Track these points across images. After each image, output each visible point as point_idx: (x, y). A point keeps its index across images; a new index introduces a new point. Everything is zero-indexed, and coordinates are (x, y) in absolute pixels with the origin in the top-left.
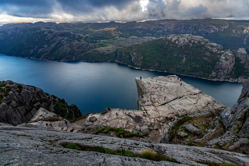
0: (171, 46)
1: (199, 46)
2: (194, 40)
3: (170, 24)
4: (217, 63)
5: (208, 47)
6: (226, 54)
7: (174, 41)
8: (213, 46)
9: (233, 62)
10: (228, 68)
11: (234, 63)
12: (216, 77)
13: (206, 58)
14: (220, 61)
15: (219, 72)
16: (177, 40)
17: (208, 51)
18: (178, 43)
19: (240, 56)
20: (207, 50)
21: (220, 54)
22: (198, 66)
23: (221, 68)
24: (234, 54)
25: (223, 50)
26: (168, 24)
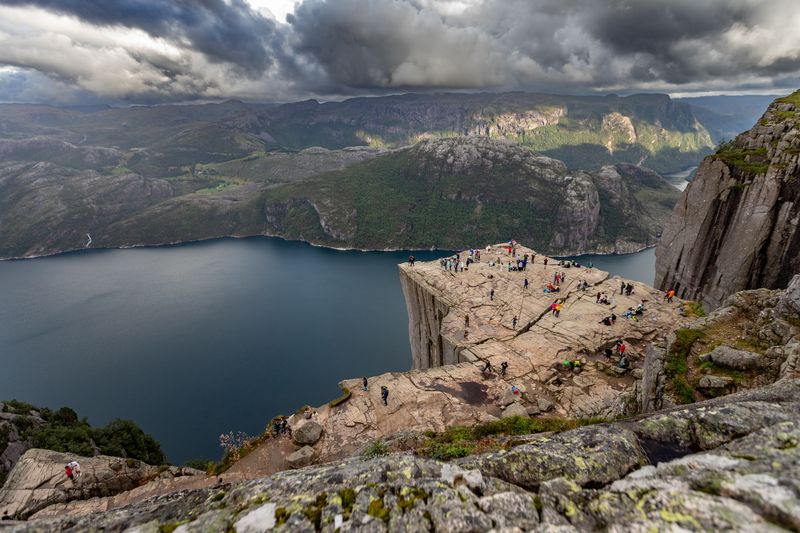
0: (435, 171)
1: (510, 166)
2: (495, 151)
4: (561, 209)
5: (533, 167)
6: (577, 184)
7: (441, 156)
8: (543, 165)
9: (596, 202)
10: (589, 220)
11: (598, 205)
12: (565, 247)
13: (532, 199)
14: (567, 203)
15: (569, 232)
16: (449, 152)
17: (536, 178)
18: (455, 160)
19: (608, 186)
20: (531, 175)
21: (565, 185)
22: (517, 221)
23: (573, 222)
24: (594, 181)
25: (569, 173)
26: (417, 108)
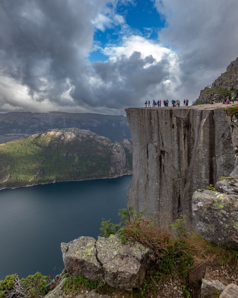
0: (55, 144)
1: (89, 140)
2: (82, 134)
3: (48, 117)
4: (112, 157)
5: (98, 141)
6: (116, 146)
7: (58, 137)
8: (102, 140)
9: (124, 153)
10: (123, 160)
11: (125, 154)
12: (116, 173)
13: (99, 153)
14: (114, 154)
15: (116, 166)
16: (61, 135)
17: (100, 145)
18: (64, 139)
19: (127, 147)
20: (98, 143)
21: (112, 147)
22: (94, 164)
23: (117, 162)
24: (122, 145)
25: (112, 142)
26: (45, 117)
